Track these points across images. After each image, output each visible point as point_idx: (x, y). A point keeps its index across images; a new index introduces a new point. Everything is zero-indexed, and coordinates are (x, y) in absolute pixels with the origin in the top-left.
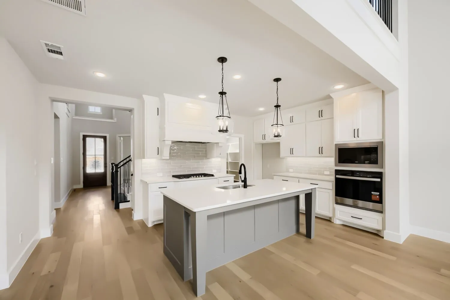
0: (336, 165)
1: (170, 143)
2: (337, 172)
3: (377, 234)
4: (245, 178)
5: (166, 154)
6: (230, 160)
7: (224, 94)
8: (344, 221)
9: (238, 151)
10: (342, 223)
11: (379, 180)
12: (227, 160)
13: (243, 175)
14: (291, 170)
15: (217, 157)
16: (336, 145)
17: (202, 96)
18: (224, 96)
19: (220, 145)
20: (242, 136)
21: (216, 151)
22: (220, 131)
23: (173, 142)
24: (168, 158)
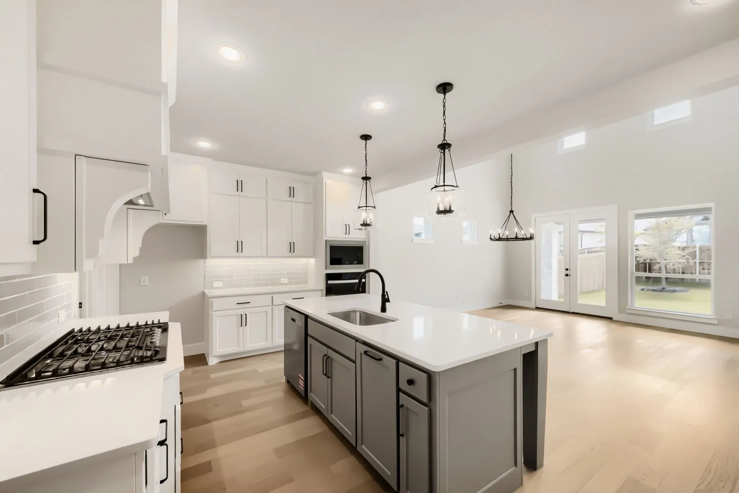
0: (327, 268)
2: (329, 277)
7: (446, 146)
16: (328, 241)
18: (447, 151)
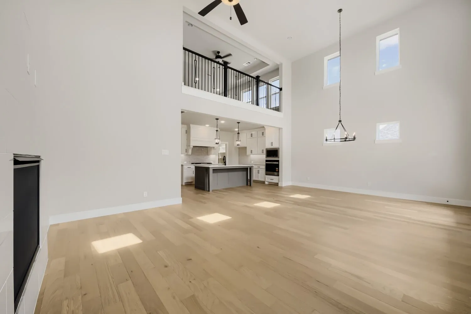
0: (266, 158)
1: (192, 147)
2: (267, 161)
3: (277, 184)
4: (225, 161)
5: (190, 152)
6: (220, 157)
8: (269, 182)
9: (225, 152)
10: (268, 183)
11: (278, 163)
12: (219, 157)
13: (224, 161)
14: (252, 162)
15: (214, 154)
16: (266, 149)
17: (207, 126)
19: (215, 148)
20: (227, 143)
21: (213, 151)
22: (216, 144)
23: (193, 146)
24: (191, 154)
